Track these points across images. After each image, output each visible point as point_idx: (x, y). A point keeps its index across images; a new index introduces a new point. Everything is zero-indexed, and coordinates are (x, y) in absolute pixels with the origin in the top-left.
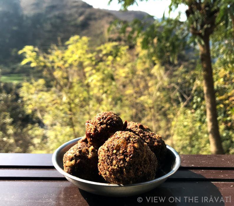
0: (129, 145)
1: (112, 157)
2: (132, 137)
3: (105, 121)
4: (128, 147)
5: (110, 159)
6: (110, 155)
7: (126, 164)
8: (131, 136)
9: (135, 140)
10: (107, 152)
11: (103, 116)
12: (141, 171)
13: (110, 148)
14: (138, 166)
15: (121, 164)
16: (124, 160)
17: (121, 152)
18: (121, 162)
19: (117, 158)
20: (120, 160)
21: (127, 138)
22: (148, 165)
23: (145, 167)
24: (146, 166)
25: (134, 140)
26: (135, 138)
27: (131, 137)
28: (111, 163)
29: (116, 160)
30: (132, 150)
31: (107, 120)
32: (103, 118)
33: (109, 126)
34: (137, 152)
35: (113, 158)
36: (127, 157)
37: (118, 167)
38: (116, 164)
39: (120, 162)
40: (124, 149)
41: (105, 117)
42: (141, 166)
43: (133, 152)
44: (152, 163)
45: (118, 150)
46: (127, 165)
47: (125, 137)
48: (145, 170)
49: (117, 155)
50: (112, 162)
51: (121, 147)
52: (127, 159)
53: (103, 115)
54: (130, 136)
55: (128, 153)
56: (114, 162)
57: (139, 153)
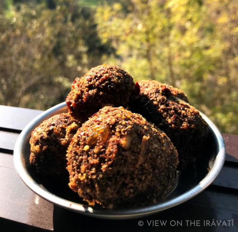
0: (111, 140)
1: (81, 157)
2: (121, 124)
3: (97, 83)
4: (109, 142)
5: (77, 161)
6: (79, 154)
7: (101, 176)
8: (120, 122)
9: (124, 132)
10: (76, 147)
11: (96, 73)
12: (131, 188)
13: (81, 140)
14: (126, 179)
15: (93, 174)
16: (98, 167)
17: (96, 150)
18: (93, 170)
19: (88, 161)
20: (92, 165)
21: (111, 125)
22: (148, 176)
23: (140, 180)
24: (144, 178)
25: (122, 130)
26: (126, 126)
27: (119, 124)
28: (77, 169)
29: (85, 165)
30: (115, 151)
31: (101, 81)
32: (96, 77)
33: (101, 93)
34: (123, 156)
35: (82, 159)
36: (104, 162)
37: (87, 178)
38: (85, 172)
39: (90, 170)
40: (101, 147)
41: (99, 75)
42: (133, 179)
43: (116, 154)
44: (157, 171)
45: (92, 147)
46: (102, 179)
47: (108, 122)
48: (141, 185)
49: (88, 156)
50: (79, 167)
51: (98, 141)
52: (104, 167)
53: (98, 71)
54: (118, 122)
55: (106, 155)
56: (83, 167)
57: (126, 157)
